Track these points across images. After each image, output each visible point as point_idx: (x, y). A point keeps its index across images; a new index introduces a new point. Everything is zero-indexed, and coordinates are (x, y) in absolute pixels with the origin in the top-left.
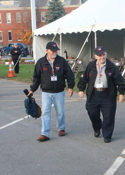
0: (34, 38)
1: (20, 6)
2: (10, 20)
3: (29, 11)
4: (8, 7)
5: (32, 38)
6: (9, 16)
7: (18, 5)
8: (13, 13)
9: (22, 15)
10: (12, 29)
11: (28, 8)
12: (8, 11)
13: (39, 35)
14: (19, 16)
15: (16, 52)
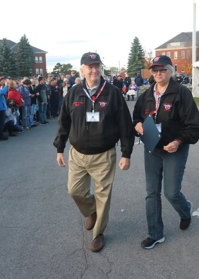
0: (193, 69)
1: (185, 46)
2: (177, 56)
3: (191, 50)
4: (175, 47)
5: (191, 69)
6: (176, 54)
7: (183, 46)
8: (179, 51)
9: (186, 53)
10: (178, 63)
11: (190, 47)
12: (176, 50)
13: (197, 67)
14: (183, 54)
15: (179, 79)
